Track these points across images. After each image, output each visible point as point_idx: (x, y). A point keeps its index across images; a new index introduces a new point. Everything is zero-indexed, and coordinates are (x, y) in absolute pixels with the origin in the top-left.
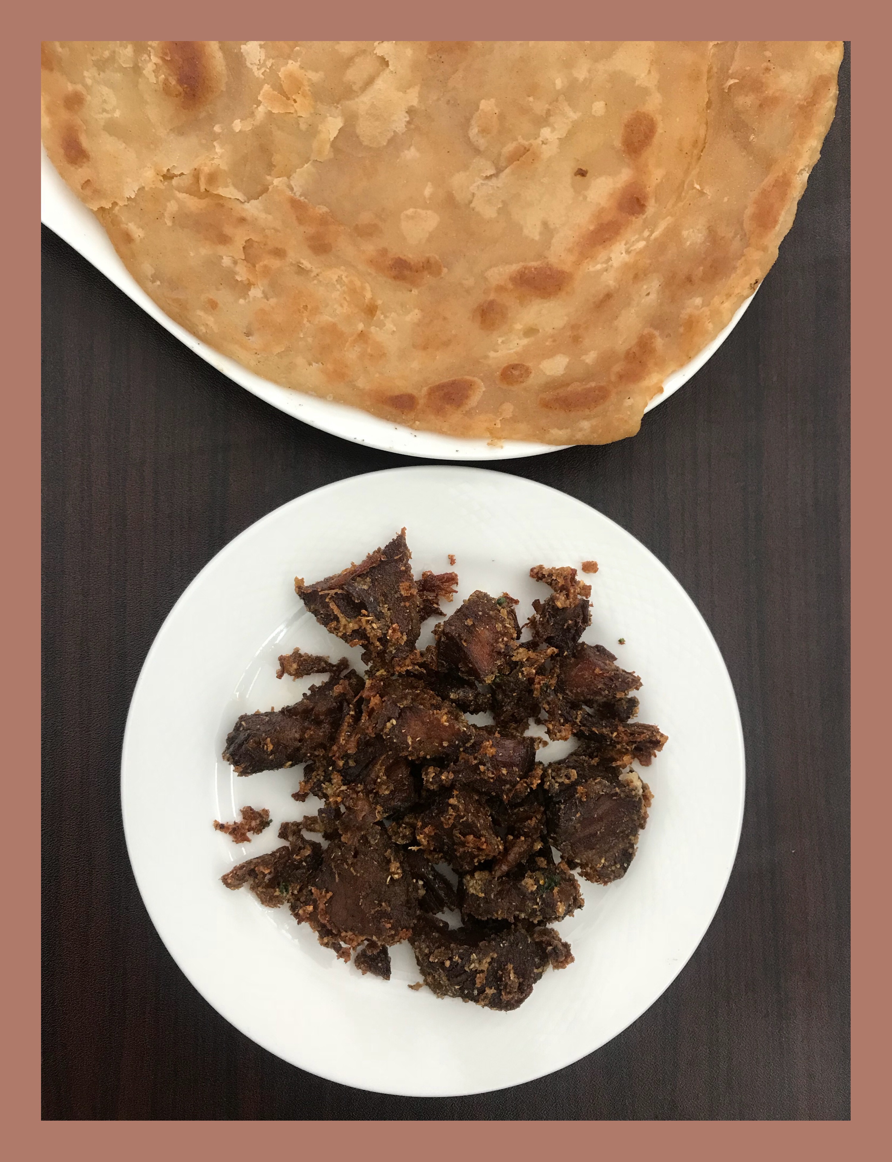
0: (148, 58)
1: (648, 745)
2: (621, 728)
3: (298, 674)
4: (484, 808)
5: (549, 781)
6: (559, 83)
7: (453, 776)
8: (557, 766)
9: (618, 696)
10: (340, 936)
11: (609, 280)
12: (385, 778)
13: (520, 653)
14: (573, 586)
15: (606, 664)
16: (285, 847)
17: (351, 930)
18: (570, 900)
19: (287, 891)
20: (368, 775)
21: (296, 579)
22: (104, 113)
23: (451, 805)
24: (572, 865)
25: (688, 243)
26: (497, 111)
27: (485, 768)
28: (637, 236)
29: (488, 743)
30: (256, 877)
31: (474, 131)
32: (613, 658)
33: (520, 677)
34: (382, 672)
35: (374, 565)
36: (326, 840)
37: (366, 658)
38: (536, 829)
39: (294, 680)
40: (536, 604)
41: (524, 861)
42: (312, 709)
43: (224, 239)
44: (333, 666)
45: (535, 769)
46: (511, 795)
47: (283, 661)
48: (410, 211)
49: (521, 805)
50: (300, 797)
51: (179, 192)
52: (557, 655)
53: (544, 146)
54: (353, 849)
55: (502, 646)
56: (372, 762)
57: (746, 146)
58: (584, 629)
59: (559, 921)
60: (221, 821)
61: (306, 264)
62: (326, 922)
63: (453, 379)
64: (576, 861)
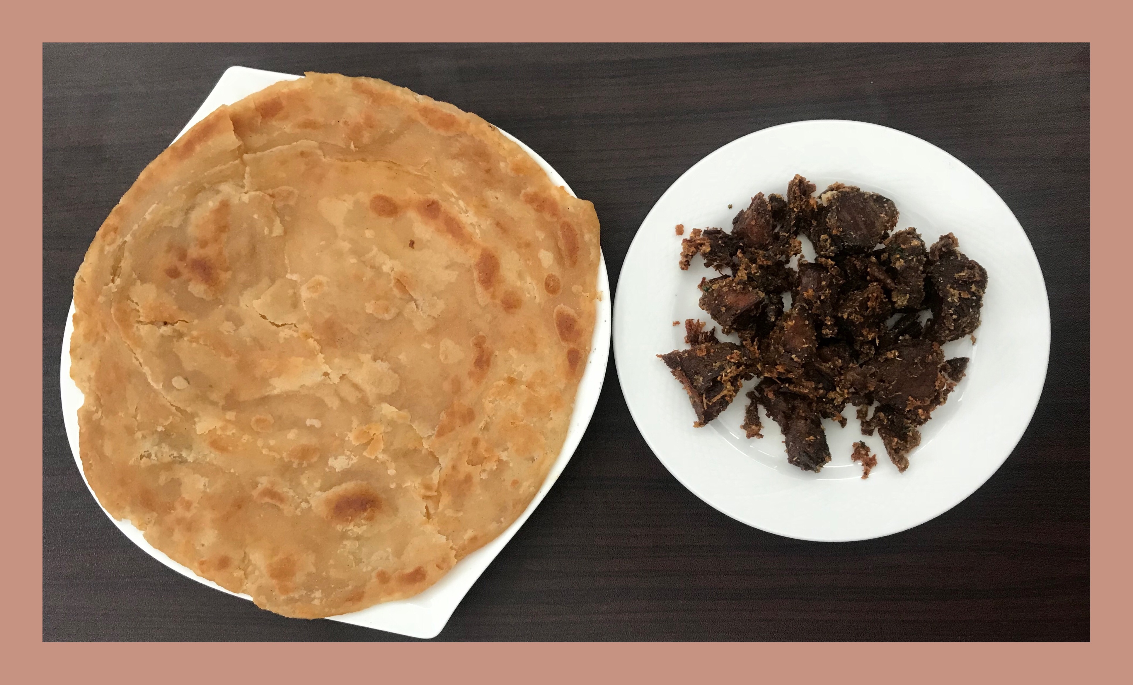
0: (350, 531)
1: (802, 187)
2: (792, 206)
3: (758, 424)
4: (849, 296)
5: (829, 253)
6: (353, 261)
7: (828, 317)
8: (817, 248)
9: (770, 209)
10: (938, 390)
11: (486, 224)
12: (830, 363)
13: (742, 274)
14: (695, 241)
15: (748, 217)
16: (878, 431)
17: (934, 382)
18: (909, 237)
19: (909, 427)
20: (828, 374)
21: (694, 426)
22: (389, 558)
23: (848, 317)
24: (886, 236)
25: (463, 172)
26: (374, 302)
27: (822, 295)
28: (455, 206)
29: (805, 295)
30: (900, 449)
31: (387, 317)
32: (742, 213)
33: (758, 274)
34: (759, 366)
35: (684, 374)
36: (873, 404)
37: (749, 378)
38: (862, 261)
39: (763, 427)
40: (707, 265)
41: (884, 268)
42: (784, 412)
43: (468, 479)
44: (752, 401)
45: (821, 263)
46: (840, 278)
47: (750, 435)
48: (442, 357)
49: (846, 272)
50: (843, 423)
51: (438, 509)
52: (742, 250)
53: (395, 270)
54: (879, 383)
55: (739, 287)
56: (819, 372)
57: (398, 135)
58: (724, 233)
59: (925, 244)
60: (862, 474)
61: (482, 425)
62: (929, 400)
63: (555, 326)
64: (883, 233)
